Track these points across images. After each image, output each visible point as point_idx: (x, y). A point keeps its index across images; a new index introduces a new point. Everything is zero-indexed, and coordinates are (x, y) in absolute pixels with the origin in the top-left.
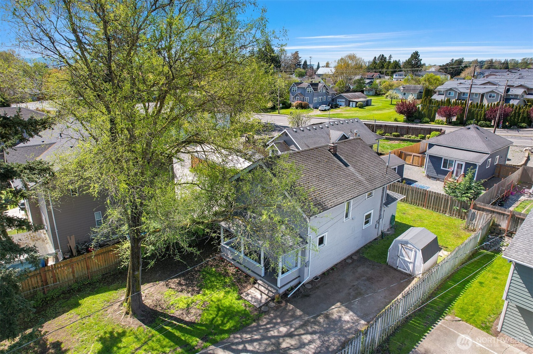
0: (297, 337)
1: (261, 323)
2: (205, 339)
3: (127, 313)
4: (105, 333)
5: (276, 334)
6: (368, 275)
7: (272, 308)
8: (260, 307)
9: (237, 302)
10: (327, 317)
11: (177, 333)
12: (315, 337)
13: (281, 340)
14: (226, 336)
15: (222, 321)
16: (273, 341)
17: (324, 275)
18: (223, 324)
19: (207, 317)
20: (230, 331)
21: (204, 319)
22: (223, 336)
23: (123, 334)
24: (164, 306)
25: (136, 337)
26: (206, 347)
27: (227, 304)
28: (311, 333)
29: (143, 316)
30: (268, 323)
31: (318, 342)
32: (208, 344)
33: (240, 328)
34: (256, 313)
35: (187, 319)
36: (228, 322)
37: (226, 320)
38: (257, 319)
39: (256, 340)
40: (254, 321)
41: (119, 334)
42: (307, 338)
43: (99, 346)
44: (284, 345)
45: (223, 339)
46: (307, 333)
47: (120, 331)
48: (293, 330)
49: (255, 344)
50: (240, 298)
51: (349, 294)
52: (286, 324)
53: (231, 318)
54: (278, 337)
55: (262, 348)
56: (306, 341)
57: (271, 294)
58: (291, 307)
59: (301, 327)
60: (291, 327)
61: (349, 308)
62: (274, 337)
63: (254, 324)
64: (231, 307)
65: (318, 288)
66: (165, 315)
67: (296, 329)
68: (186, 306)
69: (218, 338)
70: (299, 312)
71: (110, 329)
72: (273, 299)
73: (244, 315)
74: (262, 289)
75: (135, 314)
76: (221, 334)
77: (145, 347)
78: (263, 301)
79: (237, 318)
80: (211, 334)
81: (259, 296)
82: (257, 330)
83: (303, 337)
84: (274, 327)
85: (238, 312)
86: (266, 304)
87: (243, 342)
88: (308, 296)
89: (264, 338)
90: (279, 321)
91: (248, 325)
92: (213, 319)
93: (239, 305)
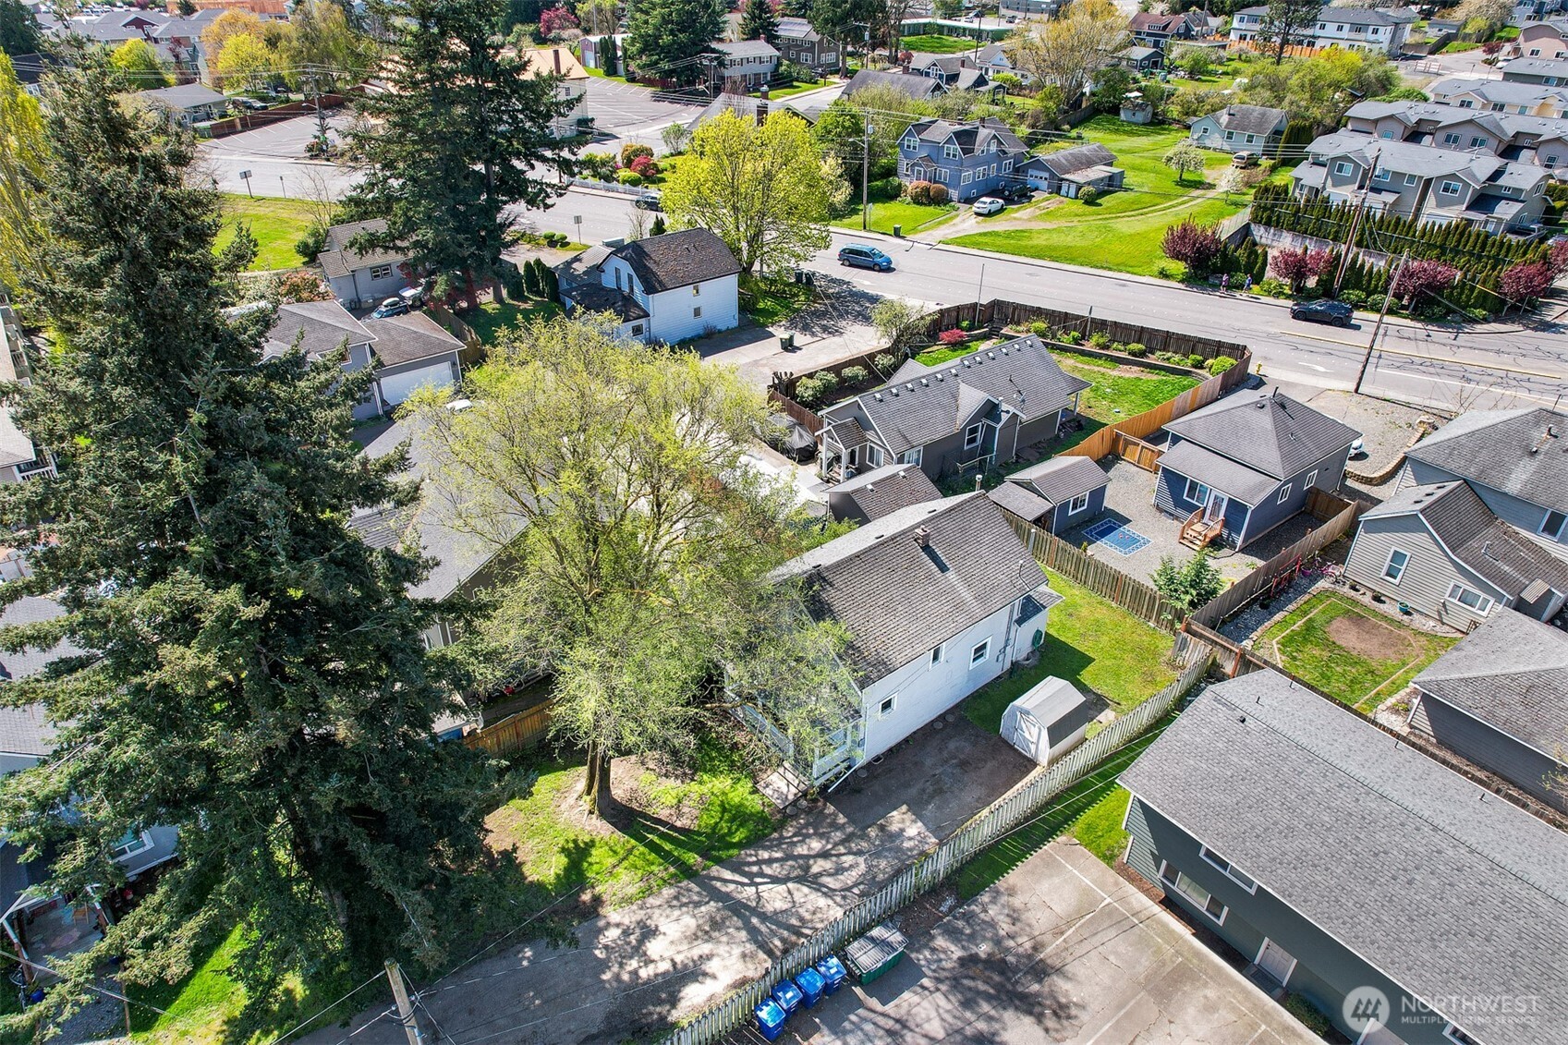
0: (834, 859)
1: (785, 834)
2: (705, 854)
3: (591, 812)
4: (567, 841)
5: (805, 852)
6: (962, 757)
7: (803, 811)
8: (785, 808)
9: (750, 797)
10: (882, 828)
11: (668, 846)
12: (861, 860)
13: (811, 862)
14: (735, 852)
15: (730, 829)
16: (801, 862)
17: (892, 752)
18: (730, 833)
19: (709, 820)
20: (740, 845)
21: (703, 824)
22: (731, 852)
23: (591, 844)
24: (644, 801)
25: (611, 849)
26: (709, 868)
27: (737, 800)
28: (855, 854)
29: (614, 816)
30: (794, 835)
31: (863, 868)
32: (708, 863)
33: (755, 841)
34: (778, 816)
35: (678, 824)
36: (737, 830)
37: (734, 827)
38: (780, 826)
39: (777, 860)
40: (775, 830)
41: (586, 843)
42: (848, 860)
43: (564, 860)
44: (815, 869)
45: (731, 856)
46: (850, 853)
47: (587, 839)
48: (829, 846)
49: (775, 865)
50: (755, 791)
51: (924, 790)
52: (821, 836)
53: (741, 825)
54: (808, 857)
55: (784, 872)
56: (846, 865)
57: (802, 786)
58: (831, 809)
59: (842, 842)
60: (828, 842)
61: (919, 816)
62: (801, 856)
63: (776, 835)
64: (741, 805)
65: (876, 777)
66: (646, 816)
67: (836, 845)
68: (675, 801)
69: (723, 854)
70: (842, 819)
71: (572, 837)
72: (805, 794)
73: (761, 819)
74: (789, 776)
75: (602, 815)
76: (728, 849)
77: (625, 864)
78: (791, 797)
79: (751, 825)
80: (714, 848)
81: (784, 789)
82: (778, 846)
83: (844, 858)
84: (803, 841)
85: (752, 814)
86: (794, 803)
87: (759, 863)
88: (859, 791)
89: (789, 857)
90: (811, 831)
91: (766, 836)
92: (716, 824)
93: (754, 803)
